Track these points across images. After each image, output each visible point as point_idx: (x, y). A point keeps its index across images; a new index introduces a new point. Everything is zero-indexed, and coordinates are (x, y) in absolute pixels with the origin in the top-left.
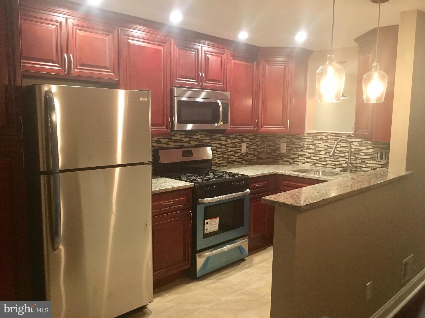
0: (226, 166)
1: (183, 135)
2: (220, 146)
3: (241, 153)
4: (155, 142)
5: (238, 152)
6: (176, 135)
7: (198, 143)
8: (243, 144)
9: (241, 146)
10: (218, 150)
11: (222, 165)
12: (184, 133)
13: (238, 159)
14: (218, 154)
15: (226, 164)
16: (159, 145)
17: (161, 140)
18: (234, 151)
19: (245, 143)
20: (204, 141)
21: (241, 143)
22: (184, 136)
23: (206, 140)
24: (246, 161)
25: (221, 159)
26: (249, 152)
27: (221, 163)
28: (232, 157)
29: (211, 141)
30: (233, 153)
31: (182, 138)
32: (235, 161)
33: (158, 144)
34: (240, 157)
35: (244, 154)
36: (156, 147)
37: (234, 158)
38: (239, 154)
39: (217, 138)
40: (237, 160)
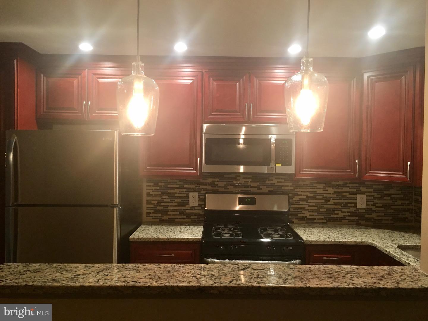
0: (324, 223)
1: (249, 178)
2: (312, 195)
3: (356, 208)
4: (209, 185)
5: (351, 207)
6: (238, 178)
7: (273, 189)
8: (359, 196)
9: (356, 199)
10: (309, 201)
11: (315, 221)
12: (251, 176)
13: (349, 216)
14: (309, 206)
15: (325, 221)
16: (214, 188)
17: (216, 183)
18: (341, 204)
19: (364, 194)
20: (283, 188)
21: (356, 194)
22: (251, 180)
23: (288, 186)
24: (368, 220)
25: (316, 214)
26: (374, 208)
27: (315, 219)
28: (336, 212)
29: (296, 188)
30: (340, 207)
31: (248, 182)
32: (344, 218)
33: (212, 187)
34: (352, 214)
35: (364, 211)
36: (209, 190)
37: (340, 214)
38: (352, 210)
39: (307, 185)
40: (347, 218)
